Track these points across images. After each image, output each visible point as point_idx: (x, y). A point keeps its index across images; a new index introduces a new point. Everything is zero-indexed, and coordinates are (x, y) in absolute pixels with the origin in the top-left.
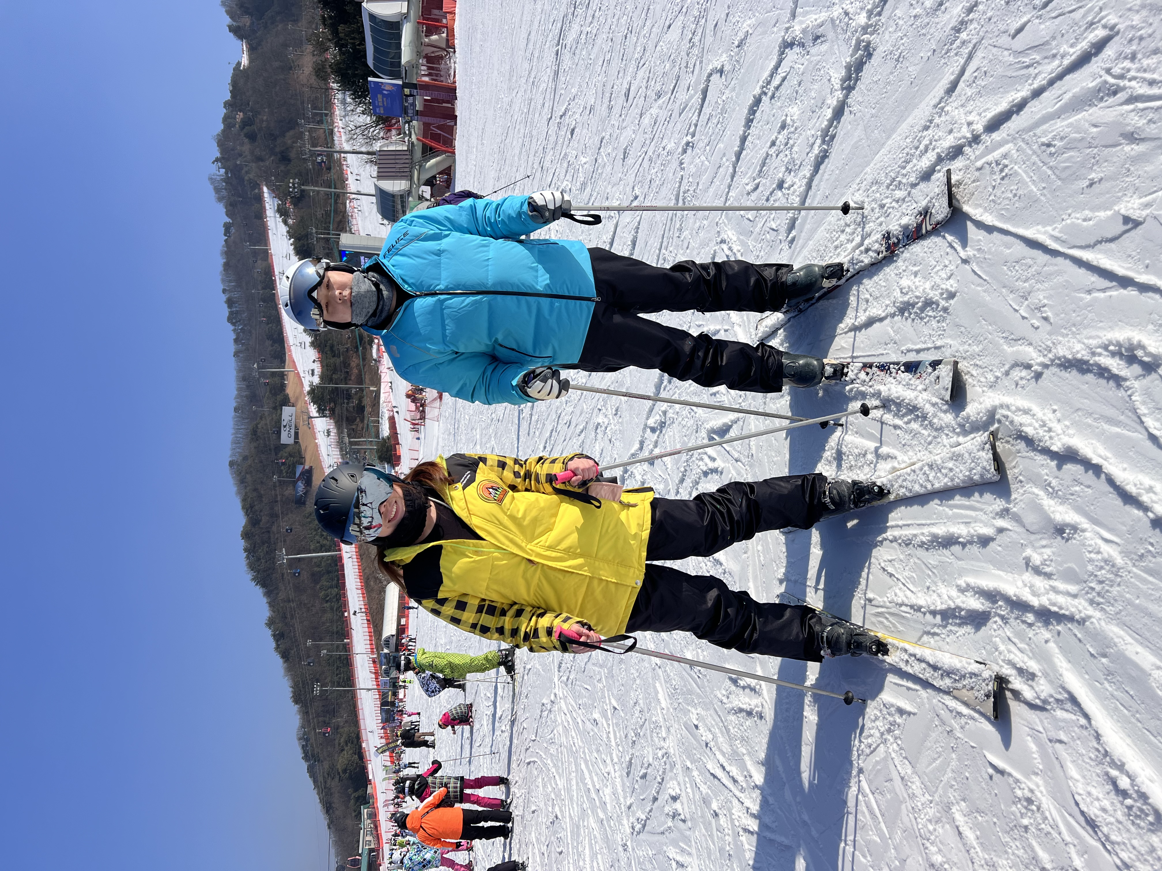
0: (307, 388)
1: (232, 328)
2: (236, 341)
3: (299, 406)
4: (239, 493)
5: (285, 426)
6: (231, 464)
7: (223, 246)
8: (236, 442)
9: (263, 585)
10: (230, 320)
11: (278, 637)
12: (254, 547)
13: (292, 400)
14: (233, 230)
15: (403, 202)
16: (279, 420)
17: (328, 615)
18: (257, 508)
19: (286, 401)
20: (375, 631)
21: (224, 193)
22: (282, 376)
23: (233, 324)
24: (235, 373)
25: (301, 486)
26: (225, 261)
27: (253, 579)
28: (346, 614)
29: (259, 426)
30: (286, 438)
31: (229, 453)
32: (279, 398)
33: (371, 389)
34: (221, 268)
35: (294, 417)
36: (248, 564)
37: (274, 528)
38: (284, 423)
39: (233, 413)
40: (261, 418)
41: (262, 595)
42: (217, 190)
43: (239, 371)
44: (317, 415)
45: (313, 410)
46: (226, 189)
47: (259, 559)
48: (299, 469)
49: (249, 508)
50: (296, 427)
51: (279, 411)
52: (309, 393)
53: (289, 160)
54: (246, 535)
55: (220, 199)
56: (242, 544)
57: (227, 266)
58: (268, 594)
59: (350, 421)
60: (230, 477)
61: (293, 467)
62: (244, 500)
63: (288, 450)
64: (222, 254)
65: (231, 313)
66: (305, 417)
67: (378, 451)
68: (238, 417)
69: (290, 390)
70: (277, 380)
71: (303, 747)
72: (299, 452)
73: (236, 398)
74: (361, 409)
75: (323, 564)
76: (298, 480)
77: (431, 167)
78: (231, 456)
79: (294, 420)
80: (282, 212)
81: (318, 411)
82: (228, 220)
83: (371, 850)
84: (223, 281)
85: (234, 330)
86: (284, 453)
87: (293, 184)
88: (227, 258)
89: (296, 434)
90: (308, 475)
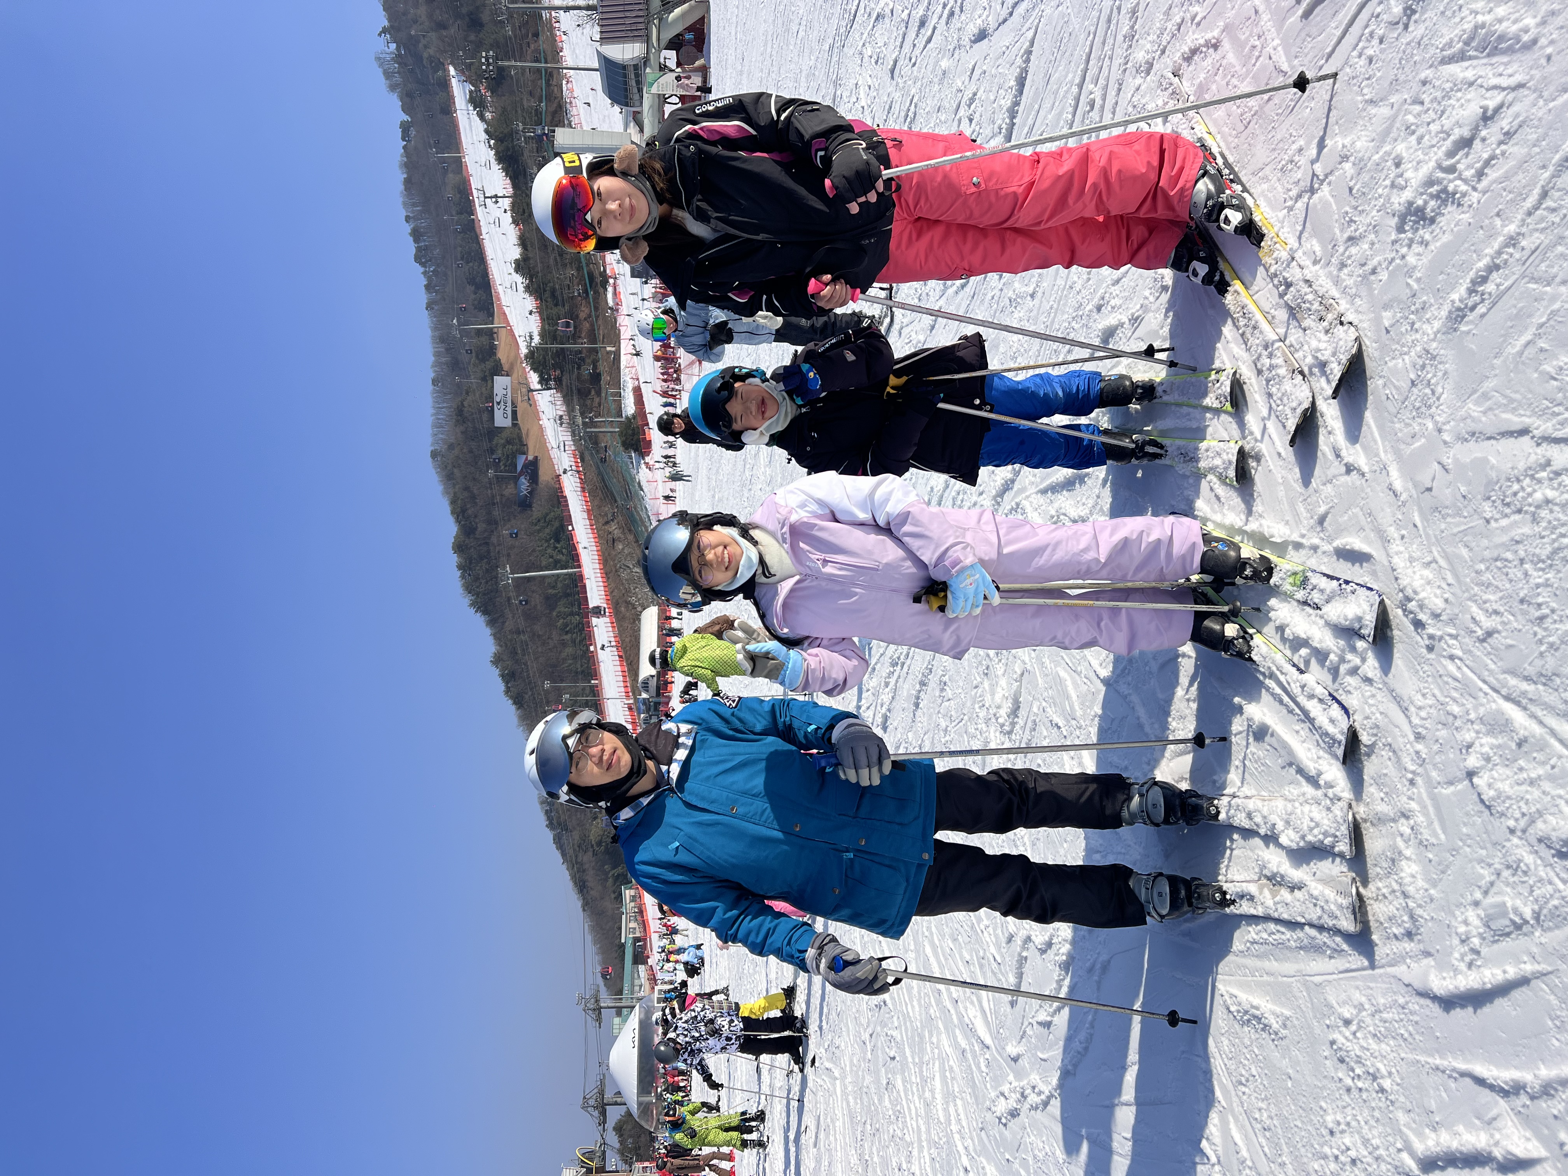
0: (524, 351)
1: (422, 269)
2: (428, 287)
3: (515, 375)
4: (446, 492)
5: (498, 403)
6: (434, 455)
7: (402, 156)
8: (437, 425)
9: (485, 612)
10: (417, 259)
11: (509, 677)
12: (471, 563)
13: (506, 367)
14: (413, 132)
15: (637, 75)
16: (490, 397)
17: (569, 650)
18: (470, 512)
19: (498, 370)
20: (629, 670)
21: (397, 79)
22: (491, 334)
23: (423, 264)
24: (429, 333)
25: (524, 483)
26: (405, 176)
27: (471, 605)
28: (592, 648)
29: (466, 404)
30: (501, 419)
31: (430, 440)
32: (489, 364)
33: (608, 349)
34: (402, 187)
35: (509, 390)
36: (463, 585)
37: (494, 539)
38: (497, 399)
39: (431, 387)
40: (467, 393)
41: (484, 624)
42: (388, 75)
43: (435, 329)
44: (539, 387)
45: (534, 378)
46: (398, 73)
47: (477, 579)
48: (521, 461)
49: (460, 512)
50: (513, 403)
51: (489, 382)
52: (526, 357)
53: (481, 25)
54: (459, 548)
55: (392, 88)
56: (454, 559)
57: (408, 182)
58: (491, 623)
59: (583, 394)
60: (434, 471)
61: (513, 456)
62: (453, 502)
63: (504, 435)
64: (401, 166)
65: (419, 249)
66: (524, 390)
67: (621, 434)
68: (438, 392)
69: (502, 354)
70: (484, 340)
71: (547, 812)
72: (520, 438)
73: (433, 366)
74: (596, 377)
75: (559, 585)
76: (521, 474)
77: (676, 20)
78: (432, 445)
79: (509, 394)
80: (476, 102)
81: (540, 382)
82: (406, 118)
83: (637, 940)
84: (405, 204)
85: (425, 273)
86: (499, 440)
87: (487, 60)
88: (407, 173)
89: (514, 413)
90: (533, 468)
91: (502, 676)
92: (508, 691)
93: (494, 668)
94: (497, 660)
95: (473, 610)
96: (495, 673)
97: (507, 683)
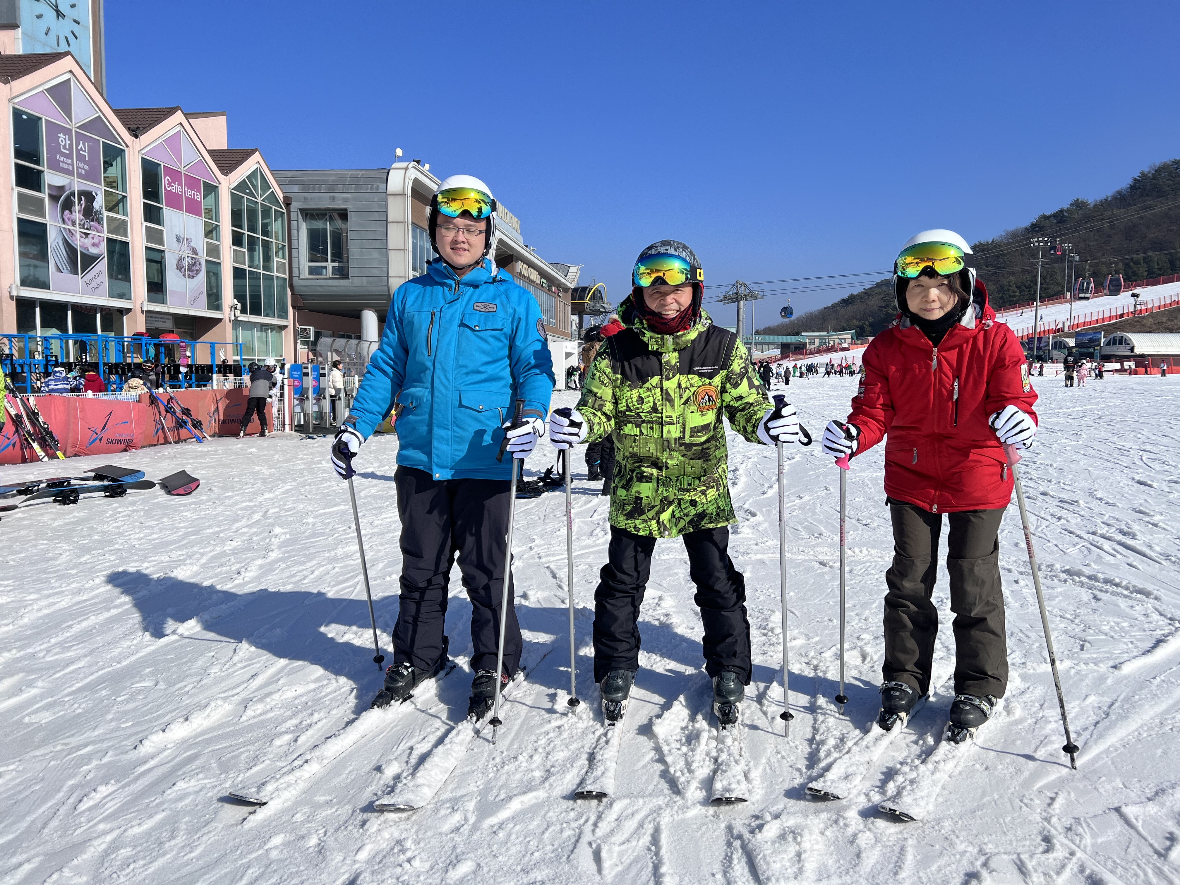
9: (1133, 188)
27: (1142, 173)
41: (1118, 188)
58: (1120, 195)
91: (1062, 211)
92: (1044, 218)
93: (1070, 202)
94: (1079, 205)
95: (1136, 175)
96: (1065, 204)
97: (1054, 216)
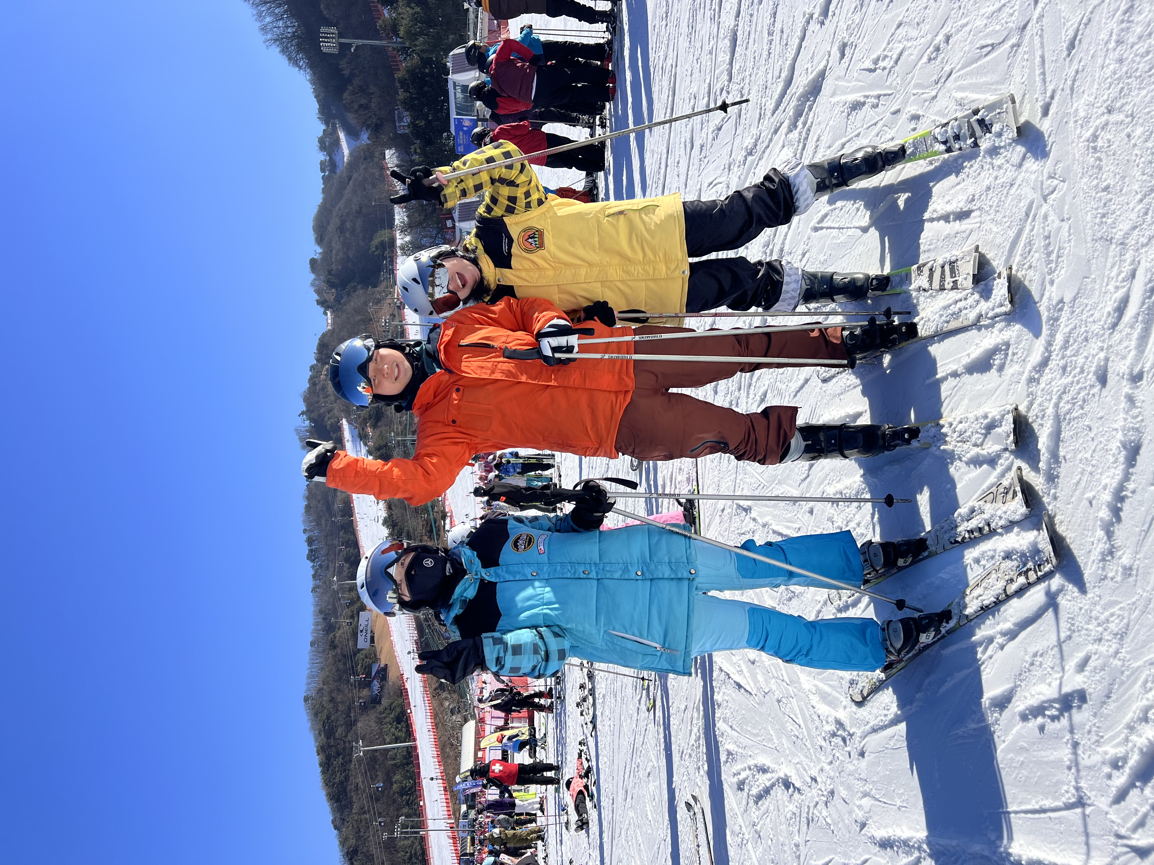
5: (361, 631)
16: (357, 627)
25: (376, 685)
28: (421, 803)
30: (362, 643)
35: (370, 621)
38: (361, 628)
39: (309, 648)
47: (333, 773)
48: (375, 668)
50: (372, 632)
54: (321, 750)
56: (317, 759)
60: (305, 712)
63: (364, 652)
65: (311, 551)
72: (375, 653)
76: (374, 679)
79: (369, 626)
86: (360, 656)
89: (372, 638)
90: (383, 672)
